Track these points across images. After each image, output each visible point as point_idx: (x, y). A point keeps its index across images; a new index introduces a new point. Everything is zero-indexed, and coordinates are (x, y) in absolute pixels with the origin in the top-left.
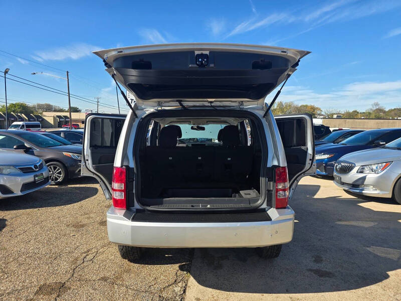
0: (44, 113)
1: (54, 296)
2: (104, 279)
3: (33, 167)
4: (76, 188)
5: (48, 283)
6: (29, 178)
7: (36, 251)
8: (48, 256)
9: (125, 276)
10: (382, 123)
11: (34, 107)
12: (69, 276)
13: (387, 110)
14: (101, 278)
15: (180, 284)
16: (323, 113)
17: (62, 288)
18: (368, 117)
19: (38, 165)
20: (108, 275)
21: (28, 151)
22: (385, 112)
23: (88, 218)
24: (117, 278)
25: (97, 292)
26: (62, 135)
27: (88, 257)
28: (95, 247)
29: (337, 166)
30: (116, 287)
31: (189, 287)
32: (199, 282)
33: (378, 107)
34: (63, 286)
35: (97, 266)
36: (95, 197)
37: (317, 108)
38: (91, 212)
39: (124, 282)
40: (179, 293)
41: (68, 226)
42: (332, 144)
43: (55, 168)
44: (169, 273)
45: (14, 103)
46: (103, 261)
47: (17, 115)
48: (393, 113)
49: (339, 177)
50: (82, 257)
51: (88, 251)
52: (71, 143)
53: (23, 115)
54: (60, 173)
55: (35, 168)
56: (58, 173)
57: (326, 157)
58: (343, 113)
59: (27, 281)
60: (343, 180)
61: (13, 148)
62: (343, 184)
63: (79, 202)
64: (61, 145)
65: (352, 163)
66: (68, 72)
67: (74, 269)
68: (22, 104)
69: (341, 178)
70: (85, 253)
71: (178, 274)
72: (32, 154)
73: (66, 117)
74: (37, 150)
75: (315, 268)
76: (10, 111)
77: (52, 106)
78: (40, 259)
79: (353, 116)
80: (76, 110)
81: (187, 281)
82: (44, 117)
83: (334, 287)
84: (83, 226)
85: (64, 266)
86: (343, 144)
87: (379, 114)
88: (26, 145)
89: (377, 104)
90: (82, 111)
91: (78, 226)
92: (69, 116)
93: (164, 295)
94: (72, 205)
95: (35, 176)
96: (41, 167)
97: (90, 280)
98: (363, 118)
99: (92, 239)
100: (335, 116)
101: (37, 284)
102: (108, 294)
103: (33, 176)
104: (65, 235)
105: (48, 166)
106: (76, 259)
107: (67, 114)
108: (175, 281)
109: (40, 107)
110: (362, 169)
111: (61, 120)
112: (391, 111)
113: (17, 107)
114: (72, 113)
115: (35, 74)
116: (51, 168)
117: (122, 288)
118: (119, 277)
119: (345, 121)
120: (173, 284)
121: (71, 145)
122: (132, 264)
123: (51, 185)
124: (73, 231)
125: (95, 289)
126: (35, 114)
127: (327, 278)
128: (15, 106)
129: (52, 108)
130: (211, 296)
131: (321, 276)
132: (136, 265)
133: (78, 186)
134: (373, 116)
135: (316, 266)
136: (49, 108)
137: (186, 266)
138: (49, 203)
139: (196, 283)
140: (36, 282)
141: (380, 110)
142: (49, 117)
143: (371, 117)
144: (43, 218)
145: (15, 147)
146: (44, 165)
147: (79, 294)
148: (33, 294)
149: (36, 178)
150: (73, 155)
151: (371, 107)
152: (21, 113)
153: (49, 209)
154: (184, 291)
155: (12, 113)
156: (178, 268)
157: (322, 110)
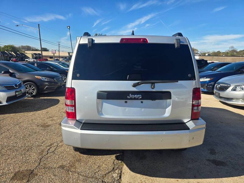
0: (26, 52)
1: (25, 181)
2: (62, 167)
3: (14, 86)
4: (44, 99)
5: (21, 171)
6: (12, 93)
7: (15, 145)
8: (22, 149)
9: (77, 164)
10: (235, 59)
11: (19, 48)
12: (37, 164)
13: (238, 51)
14: (60, 166)
15: (117, 171)
16: (199, 53)
17: (31, 174)
18: (226, 55)
19: (18, 84)
20: (65, 163)
21: (12, 75)
22: (237, 52)
23: (52, 120)
24: (71, 166)
25: (57, 178)
26: (36, 65)
27: (51, 149)
28: (56, 142)
29: (217, 86)
30: (71, 173)
31: (123, 173)
32: (130, 169)
33: (233, 49)
34: (32, 172)
35: (57, 157)
36: (57, 106)
37: (196, 49)
38: (54, 116)
39: (77, 170)
40: (116, 179)
41: (38, 126)
42: (211, 71)
43: (30, 86)
44: (108, 162)
45: (7, 45)
46: (61, 153)
47: (9, 53)
48: (242, 52)
49: (218, 93)
50: (47, 150)
51: (51, 145)
52: (41, 70)
53: (13, 53)
54: (34, 90)
55: (16, 87)
56: (32, 90)
57: (208, 80)
58: (211, 52)
59: (6, 169)
60: (221, 95)
61: (1, 73)
62: (221, 97)
63: (46, 109)
64: (34, 71)
65: (228, 84)
66: (39, 25)
67: (41, 159)
68: (12, 46)
69: (220, 94)
70: (49, 146)
71: (115, 163)
72: (15, 77)
73: (39, 54)
74: (18, 75)
75: (211, 159)
76: (4, 50)
77: (30, 47)
78: (17, 150)
79: (217, 54)
80: (46, 50)
81: (122, 168)
82: (26, 54)
83: (228, 174)
84: (48, 126)
85: (34, 156)
86: (218, 71)
87: (233, 53)
88: (10, 71)
89: (232, 47)
90: (49, 50)
91: (45, 126)
92: (41, 53)
93: (106, 180)
94: (41, 111)
95: (16, 92)
96: (20, 85)
97: (52, 168)
98: (224, 55)
99: (54, 136)
100: (207, 55)
101: (13, 171)
102: (65, 179)
103: (14, 91)
104: (35, 133)
105: (25, 85)
106: (43, 151)
107: (40, 52)
108: (113, 169)
109: (23, 47)
110: (235, 88)
111: (37, 56)
112: (241, 51)
113: (8, 48)
114: (43, 52)
115: (18, 26)
116: (28, 86)
117: (75, 175)
118: (72, 165)
119: (213, 57)
120: (112, 171)
121: (41, 71)
122: (82, 155)
123: (28, 97)
124: (42, 129)
125: (55, 175)
126: (21, 52)
127: (221, 167)
128: (7, 47)
129: (31, 49)
130: (140, 181)
131: (217, 165)
132: (85, 155)
133: (46, 98)
134: (229, 55)
135: (212, 157)
136: (29, 49)
137: (120, 156)
138: (26, 110)
139: (129, 170)
140: (13, 169)
141: (234, 51)
142: (29, 54)
143: (228, 56)
144: (21, 120)
145: (3, 72)
146: (22, 84)
147: (43, 179)
148: (10, 179)
149: (17, 93)
150: (42, 78)
151: (229, 49)
152: (11, 51)
153: (26, 114)
154: (120, 177)
155: (5, 51)
156: (115, 158)
157: (198, 50)
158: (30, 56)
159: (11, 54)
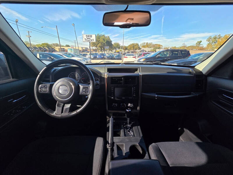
0: (55, 47)
11: (52, 45)
13: (187, 46)
45: (43, 43)
53: (47, 48)
66: (56, 26)
76: (41, 46)
82: (55, 49)
107: (64, 48)
109: (54, 44)
111: (62, 50)
114: (66, 47)
142: (57, 48)
157: (163, 46)
158: (57, 50)
159: (45, 49)
